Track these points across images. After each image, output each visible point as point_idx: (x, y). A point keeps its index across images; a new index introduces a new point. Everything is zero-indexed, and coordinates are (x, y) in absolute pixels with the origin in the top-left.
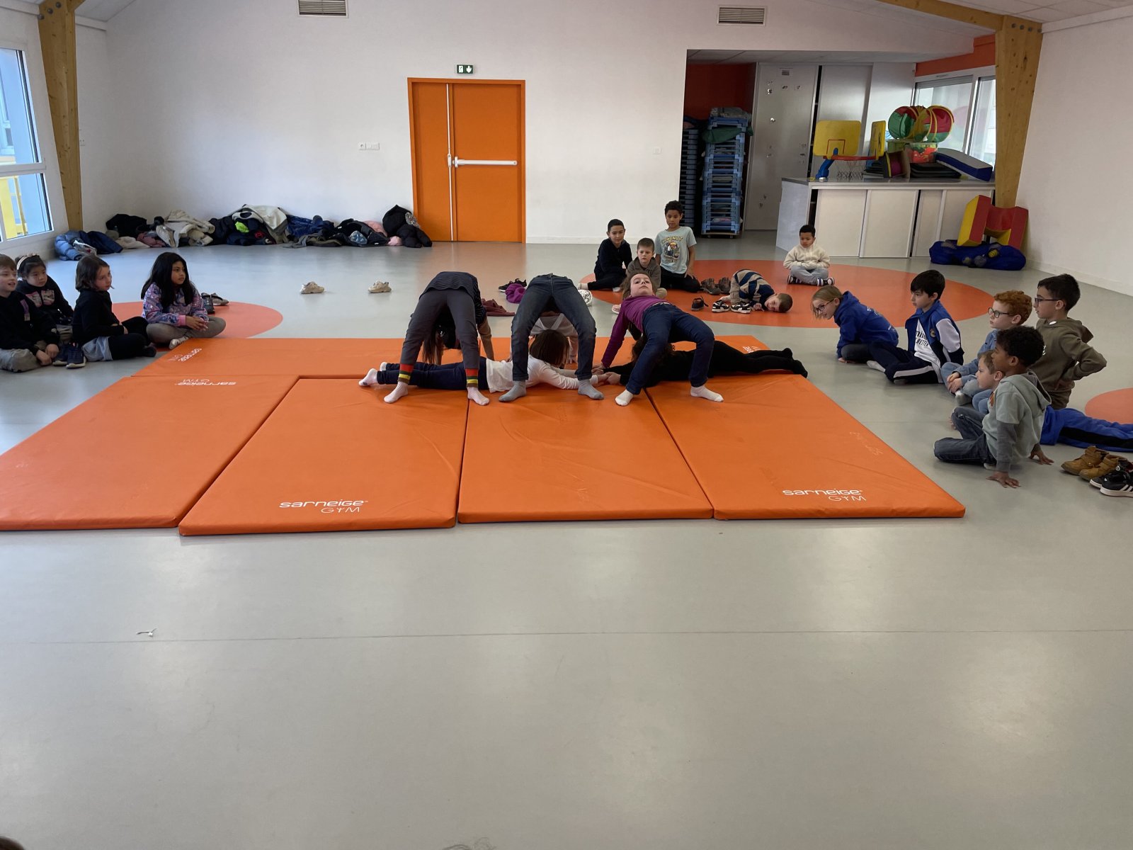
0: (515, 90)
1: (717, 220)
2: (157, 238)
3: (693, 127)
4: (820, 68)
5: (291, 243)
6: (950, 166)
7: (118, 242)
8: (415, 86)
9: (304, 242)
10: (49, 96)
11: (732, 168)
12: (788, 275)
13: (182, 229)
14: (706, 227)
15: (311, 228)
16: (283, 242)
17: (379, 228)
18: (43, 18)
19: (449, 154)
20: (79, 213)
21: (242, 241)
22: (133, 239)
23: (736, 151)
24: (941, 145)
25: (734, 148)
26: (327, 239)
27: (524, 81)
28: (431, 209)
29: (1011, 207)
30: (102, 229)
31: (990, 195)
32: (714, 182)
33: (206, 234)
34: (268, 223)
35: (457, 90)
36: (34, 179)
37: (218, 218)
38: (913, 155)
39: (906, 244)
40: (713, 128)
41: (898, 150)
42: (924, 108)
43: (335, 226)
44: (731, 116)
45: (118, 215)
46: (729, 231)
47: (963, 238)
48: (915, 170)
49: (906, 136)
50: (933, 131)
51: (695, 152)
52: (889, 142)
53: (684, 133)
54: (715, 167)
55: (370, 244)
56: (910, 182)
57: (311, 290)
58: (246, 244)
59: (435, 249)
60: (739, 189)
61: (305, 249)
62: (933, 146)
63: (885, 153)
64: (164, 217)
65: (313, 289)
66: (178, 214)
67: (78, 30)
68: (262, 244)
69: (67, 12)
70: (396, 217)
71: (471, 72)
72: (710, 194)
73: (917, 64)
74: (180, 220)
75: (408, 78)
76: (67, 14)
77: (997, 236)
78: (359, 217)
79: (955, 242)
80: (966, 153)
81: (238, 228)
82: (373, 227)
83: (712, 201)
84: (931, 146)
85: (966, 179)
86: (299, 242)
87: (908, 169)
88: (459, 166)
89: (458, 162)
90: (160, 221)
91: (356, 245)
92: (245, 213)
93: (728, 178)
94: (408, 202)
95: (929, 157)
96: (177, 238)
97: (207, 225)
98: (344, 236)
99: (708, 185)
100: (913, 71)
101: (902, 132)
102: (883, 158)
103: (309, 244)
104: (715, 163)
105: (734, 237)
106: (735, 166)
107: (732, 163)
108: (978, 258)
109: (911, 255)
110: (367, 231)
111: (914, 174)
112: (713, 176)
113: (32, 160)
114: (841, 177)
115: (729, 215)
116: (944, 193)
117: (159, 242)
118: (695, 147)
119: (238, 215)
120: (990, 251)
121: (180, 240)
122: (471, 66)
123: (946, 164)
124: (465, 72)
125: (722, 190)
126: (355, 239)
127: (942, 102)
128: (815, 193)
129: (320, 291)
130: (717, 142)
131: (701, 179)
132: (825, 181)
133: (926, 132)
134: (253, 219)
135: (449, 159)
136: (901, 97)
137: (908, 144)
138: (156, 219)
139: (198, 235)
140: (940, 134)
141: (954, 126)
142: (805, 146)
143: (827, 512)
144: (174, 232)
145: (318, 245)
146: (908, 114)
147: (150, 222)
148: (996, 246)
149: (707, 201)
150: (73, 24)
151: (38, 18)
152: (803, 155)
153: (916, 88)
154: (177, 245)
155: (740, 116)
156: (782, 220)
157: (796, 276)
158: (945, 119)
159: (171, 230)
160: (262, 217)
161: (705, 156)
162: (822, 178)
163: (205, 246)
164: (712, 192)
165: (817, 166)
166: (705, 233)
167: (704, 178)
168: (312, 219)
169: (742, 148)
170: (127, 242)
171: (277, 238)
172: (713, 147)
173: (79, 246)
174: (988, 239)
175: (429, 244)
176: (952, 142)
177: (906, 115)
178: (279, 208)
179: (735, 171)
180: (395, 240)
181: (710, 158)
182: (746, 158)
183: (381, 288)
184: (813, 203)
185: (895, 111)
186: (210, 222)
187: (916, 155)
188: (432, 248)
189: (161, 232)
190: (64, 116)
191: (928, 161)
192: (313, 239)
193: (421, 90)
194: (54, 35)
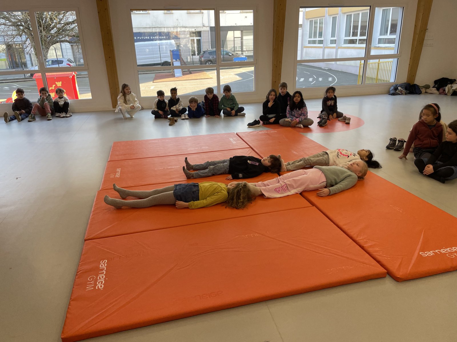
2: (445, 90)
10: (415, 25)
22: (436, 89)
36: (393, 60)
90: (452, 82)
159: (452, 87)
170: (431, 90)
189: (448, 88)
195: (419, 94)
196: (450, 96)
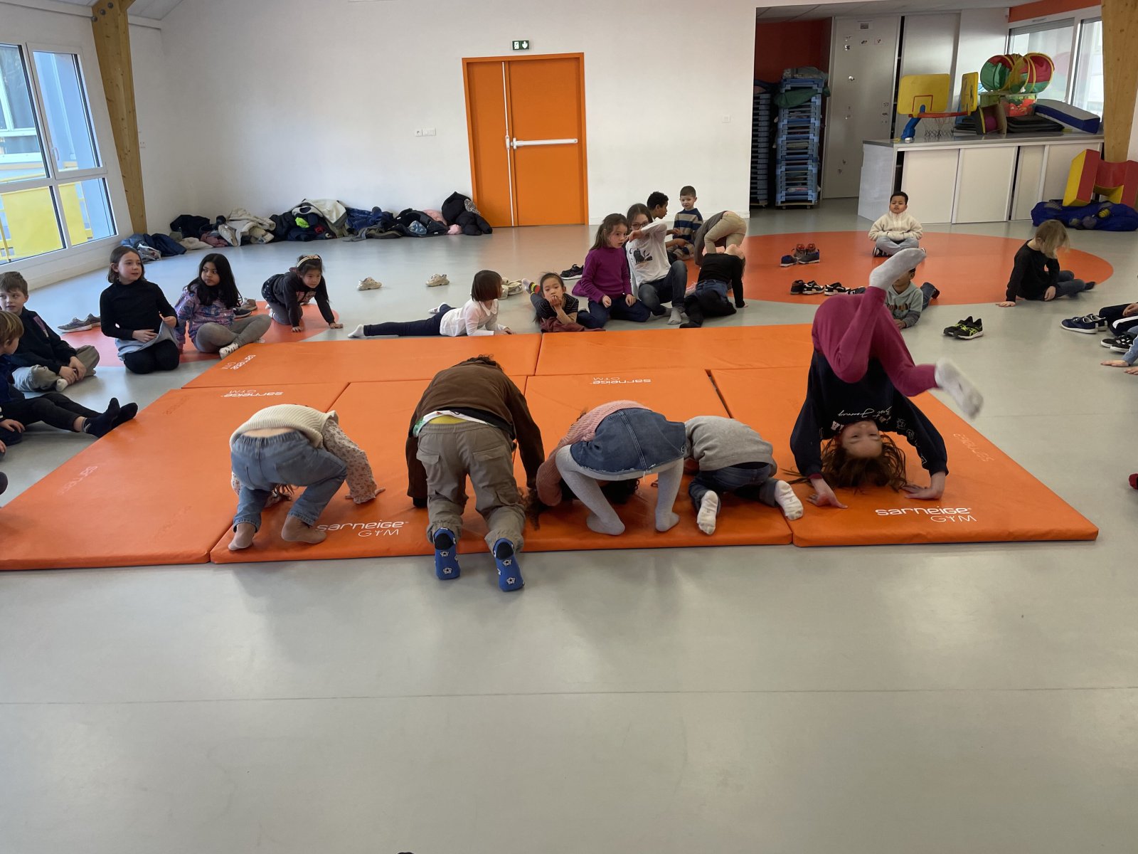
0: (573, 65)
1: (793, 190)
2: (220, 237)
3: (765, 90)
4: (903, 18)
5: (351, 237)
6: (1051, 118)
7: (181, 243)
8: (470, 65)
9: (364, 235)
10: (107, 99)
11: (808, 133)
12: (873, 248)
13: (243, 228)
14: (781, 197)
15: (370, 220)
16: (344, 236)
17: (437, 216)
18: (96, 19)
19: (507, 136)
20: (143, 216)
21: (303, 237)
22: (197, 239)
23: (812, 115)
24: (1041, 96)
25: (809, 111)
26: (386, 231)
27: (583, 53)
28: (488, 195)
29: (1122, 161)
30: (166, 231)
31: (1098, 148)
32: (788, 149)
33: (267, 231)
34: (328, 217)
35: (513, 68)
36: (97, 183)
37: (278, 215)
38: (1009, 107)
39: (1005, 205)
40: (786, 91)
41: (994, 103)
42: (1020, 56)
43: (395, 216)
44: (807, 76)
45: (181, 216)
46: (806, 201)
47: (1070, 197)
48: (1013, 126)
49: (1001, 87)
50: (1031, 81)
51: (767, 118)
52: (982, 95)
53: (754, 98)
54: (789, 133)
55: (430, 233)
56: (1006, 138)
57: (368, 286)
58: (307, 240)
59: (496, 235)
60: (815, 155)
61: (365, 242)
62: (1031, 97)
63: (978, 107)
64: (225, 216)
65: (370, 285)
66: (240, 213)
67: (131, 30)
68: (322, 239)
69: (119, 12)
70: (455, 204)
71: (528, 48)
72: (784, 163)
73: (1011, 9)
74: (241, 218)
75: (463, 59)
76: (120, 15)
77: (1107, 194)
78: (417, 207)
79: (1060, 202)
80: (1069, 103)
81: (298, 224)
82: (433, 216)
83: (786, 170)
84: (1030, 98)
85: (1070, 132)
86: (359, 236)
87: (1004, 124)
88: (517, 147)
89: (516, 143)
90: (222, 220)
91: (416, 235)
92: (305, 207)
93: (804, 144)
94: (467, 189)
95: (1028, 109)
96: (239, 237)
97: (268, 222)
98: (404, 226)
99: (782, 152)
100: (1006, 16)
101: (996, 84)
102: (975, 113)
103: (369, 237)
104: (789, 128)
105: (812, 207)
106: (811, 130)
107: (808, 127)
108: (1088, 218)
109: (1010, 219)
110: (426, 220)
111: (1011, 129)
112: (787, 143)
113: (93, 165)
114: (929, 136)
115: (805, 184)
116: (1047, 148)
117: (222, 241)
118: (767, 113)
119: (297, 210)
120: (1101, 210)
121: (241, 239)
122: (527, 42)
123: (1046, 117)
124: (521, 48)
125: (798, 158)
126: (415, 230)
127: (1038, 50)
128: (901, 156)
129: (377, 287)
130: (789, 107)
131: (774, 147)
132: (911, 142)
133: (1023, 83)
134: (313, 214)
135: (508, 141)
136: (995, 46)
137: (1004, 96)
138: (218, 218)
139: (259, 232)
140: (1039, 84)
141: (1054, 74)
142: (887, 104)
143: (929, 537)
144: (235, 230)
145: (377, 238)
146: (1003, 63)
147: (213, 221)
148: (1108, 204)
149: (781, 170)
150: (126, 24)
151: (92, 21)
152: (886, 114)
153: (1010, 35)
154: (240, 244)
155: (816, 76)
156: (864, 186)
157: (881, 249)
158: (1044, 67)
159: (233, 229)
160: (322, 210)
161: (779, 121)
162: (908, 139)
163: (267, 243)
164: (786, 160)
165: (901, 125)
166: (779, 204)
167: (777, 145)
168: (371, 210)
169: (818, 111)
170: (191, 243)
171: (337, 231)
172: (787, 111)
173: (143, 249)
174: (1097, 197)
175: (489, 231)
176: (1053, 92)
177: (1000, 65)
178: (338, 201)
179: (811, 136)
180: (454, 228)
181: (783, 123)
182: (823, 121)
183: (438, 281)
184: (899, 166)
185: (988, 61)
186: (271, 218)
187: (1013, 108)
188: (493, 234)
189: (223, 231)
190: (123, 119)
191: (1026, 113)
192: (373, 232)
193: (476, 69)
194: (108, 37)
195: (183, 253)
196: (240, 248)
